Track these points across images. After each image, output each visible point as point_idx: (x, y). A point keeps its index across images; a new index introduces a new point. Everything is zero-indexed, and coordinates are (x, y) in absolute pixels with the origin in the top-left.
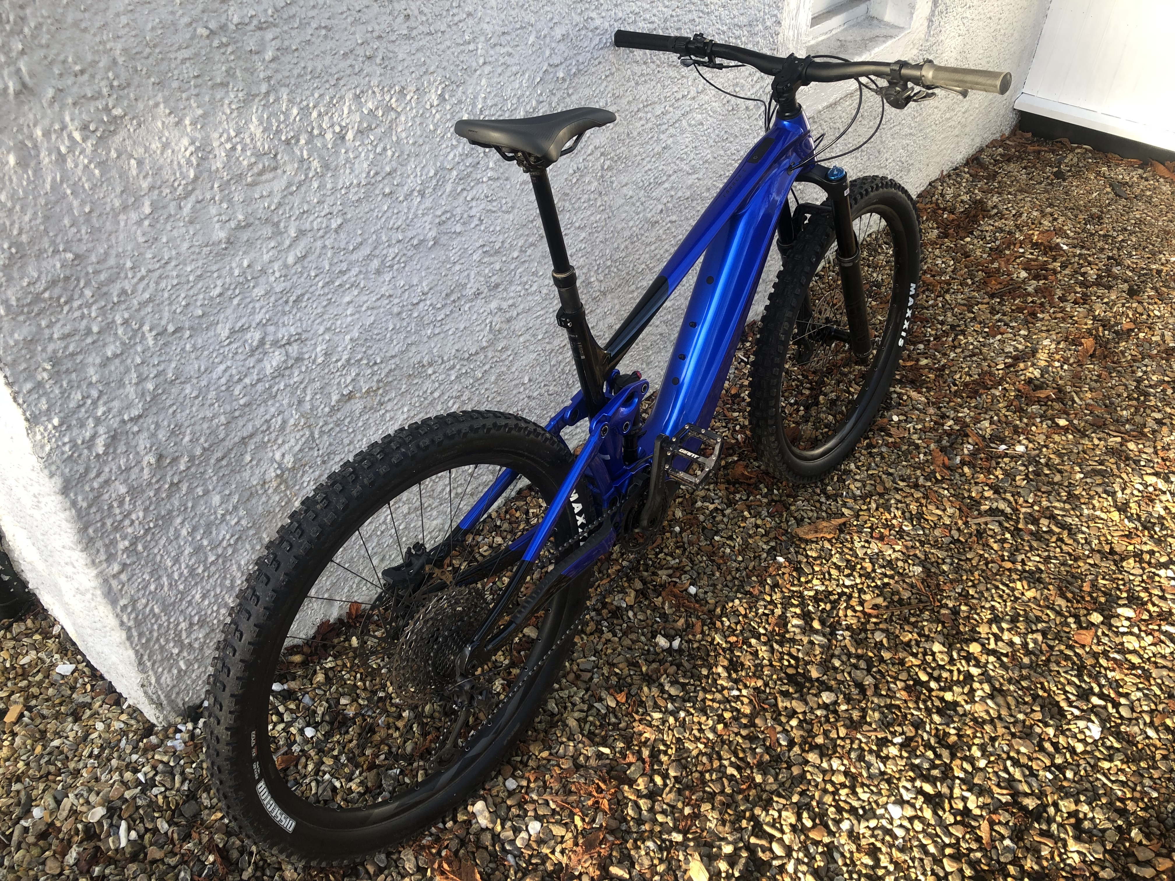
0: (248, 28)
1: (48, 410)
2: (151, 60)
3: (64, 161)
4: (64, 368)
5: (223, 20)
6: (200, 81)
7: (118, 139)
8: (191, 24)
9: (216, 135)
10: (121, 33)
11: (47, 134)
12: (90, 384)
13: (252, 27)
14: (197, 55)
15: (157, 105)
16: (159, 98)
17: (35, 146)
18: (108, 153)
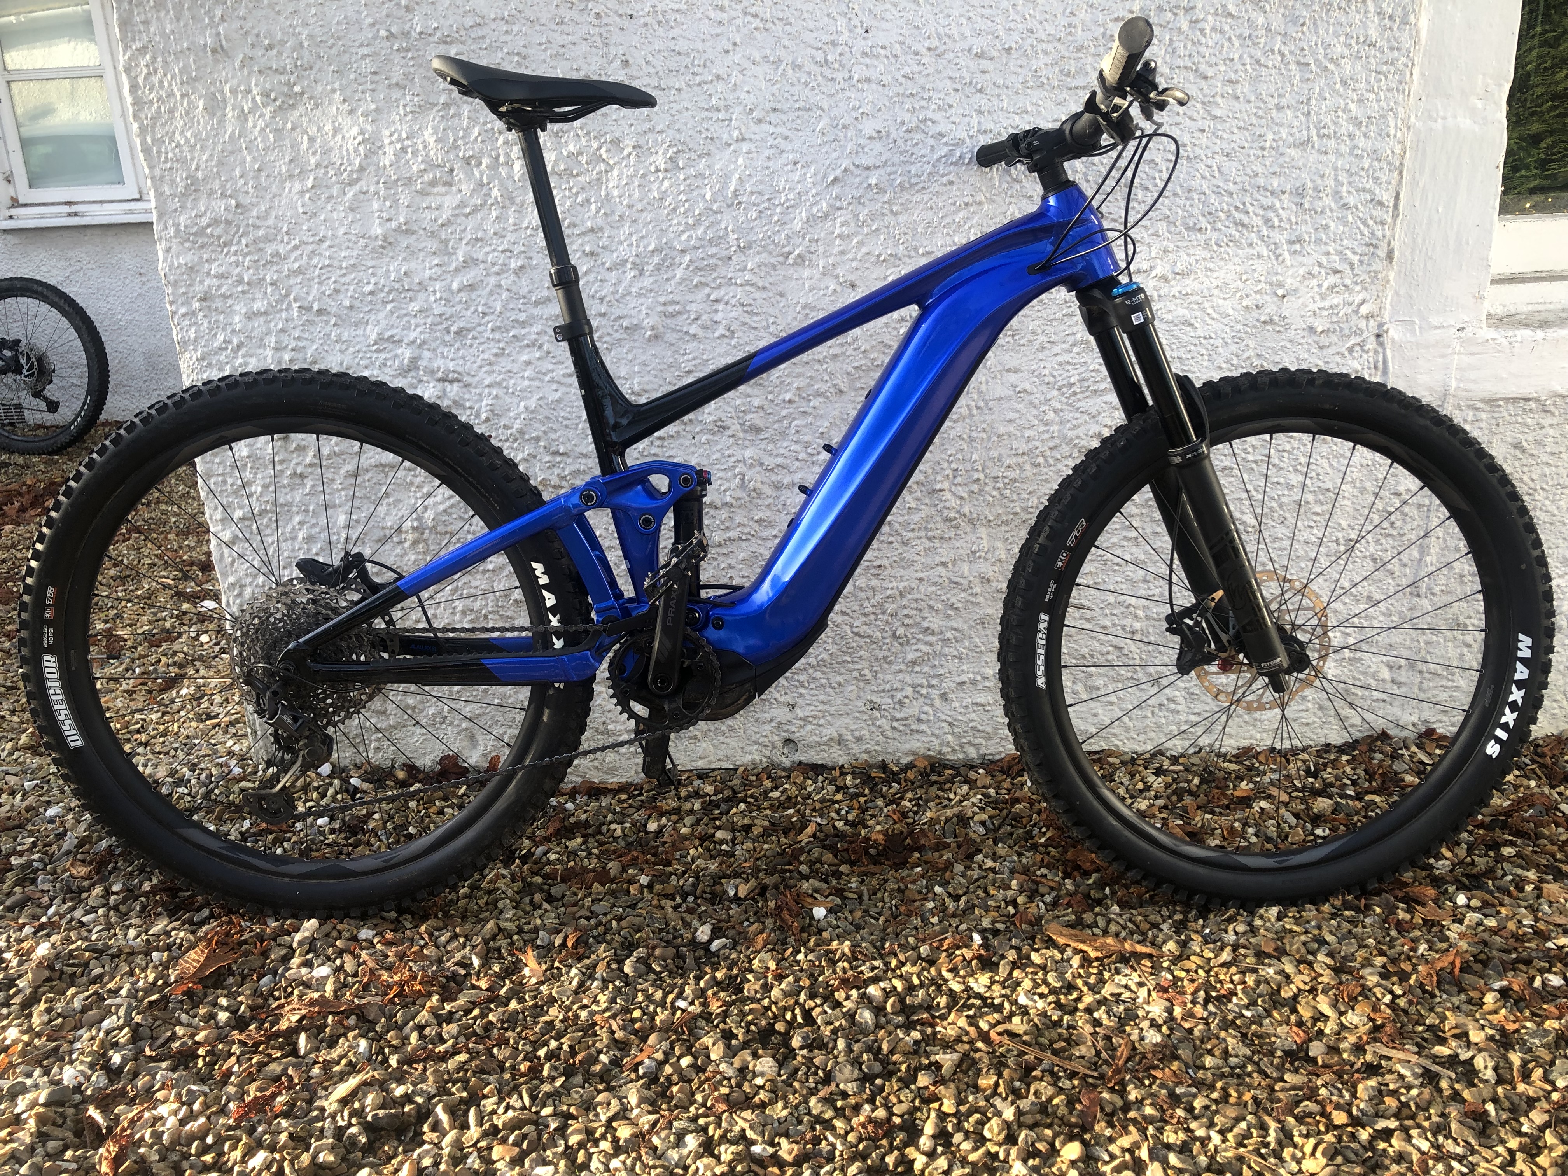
0: (432, 39)
1: (196, 340)
2: (334, 51)
3: (247, 120)
4: (214, 306)
5: (407, 27)
6: (376, 78)
7: (296, 113)
8: (373, 25)
9: (387, 133)
10: (311, 21)
11: (234, 91)
12: (234, 331)
13: (435, 39)
14: (376, 54)
15: (333, 91)
16: (337, 85)
17: (224, 100)
18: (286, 123)
